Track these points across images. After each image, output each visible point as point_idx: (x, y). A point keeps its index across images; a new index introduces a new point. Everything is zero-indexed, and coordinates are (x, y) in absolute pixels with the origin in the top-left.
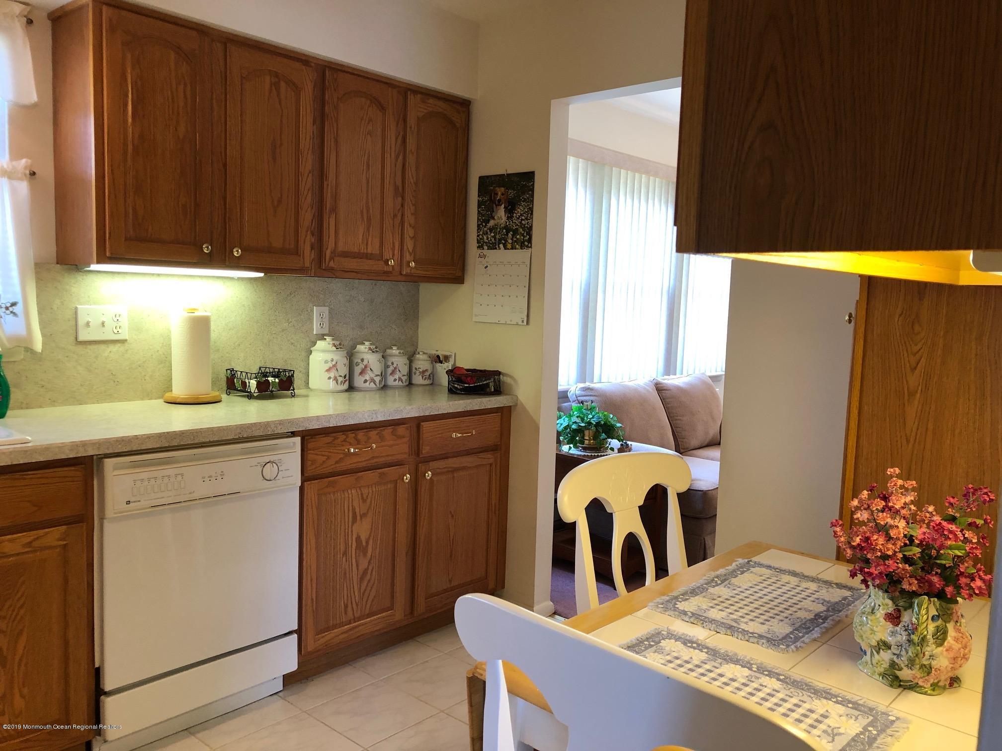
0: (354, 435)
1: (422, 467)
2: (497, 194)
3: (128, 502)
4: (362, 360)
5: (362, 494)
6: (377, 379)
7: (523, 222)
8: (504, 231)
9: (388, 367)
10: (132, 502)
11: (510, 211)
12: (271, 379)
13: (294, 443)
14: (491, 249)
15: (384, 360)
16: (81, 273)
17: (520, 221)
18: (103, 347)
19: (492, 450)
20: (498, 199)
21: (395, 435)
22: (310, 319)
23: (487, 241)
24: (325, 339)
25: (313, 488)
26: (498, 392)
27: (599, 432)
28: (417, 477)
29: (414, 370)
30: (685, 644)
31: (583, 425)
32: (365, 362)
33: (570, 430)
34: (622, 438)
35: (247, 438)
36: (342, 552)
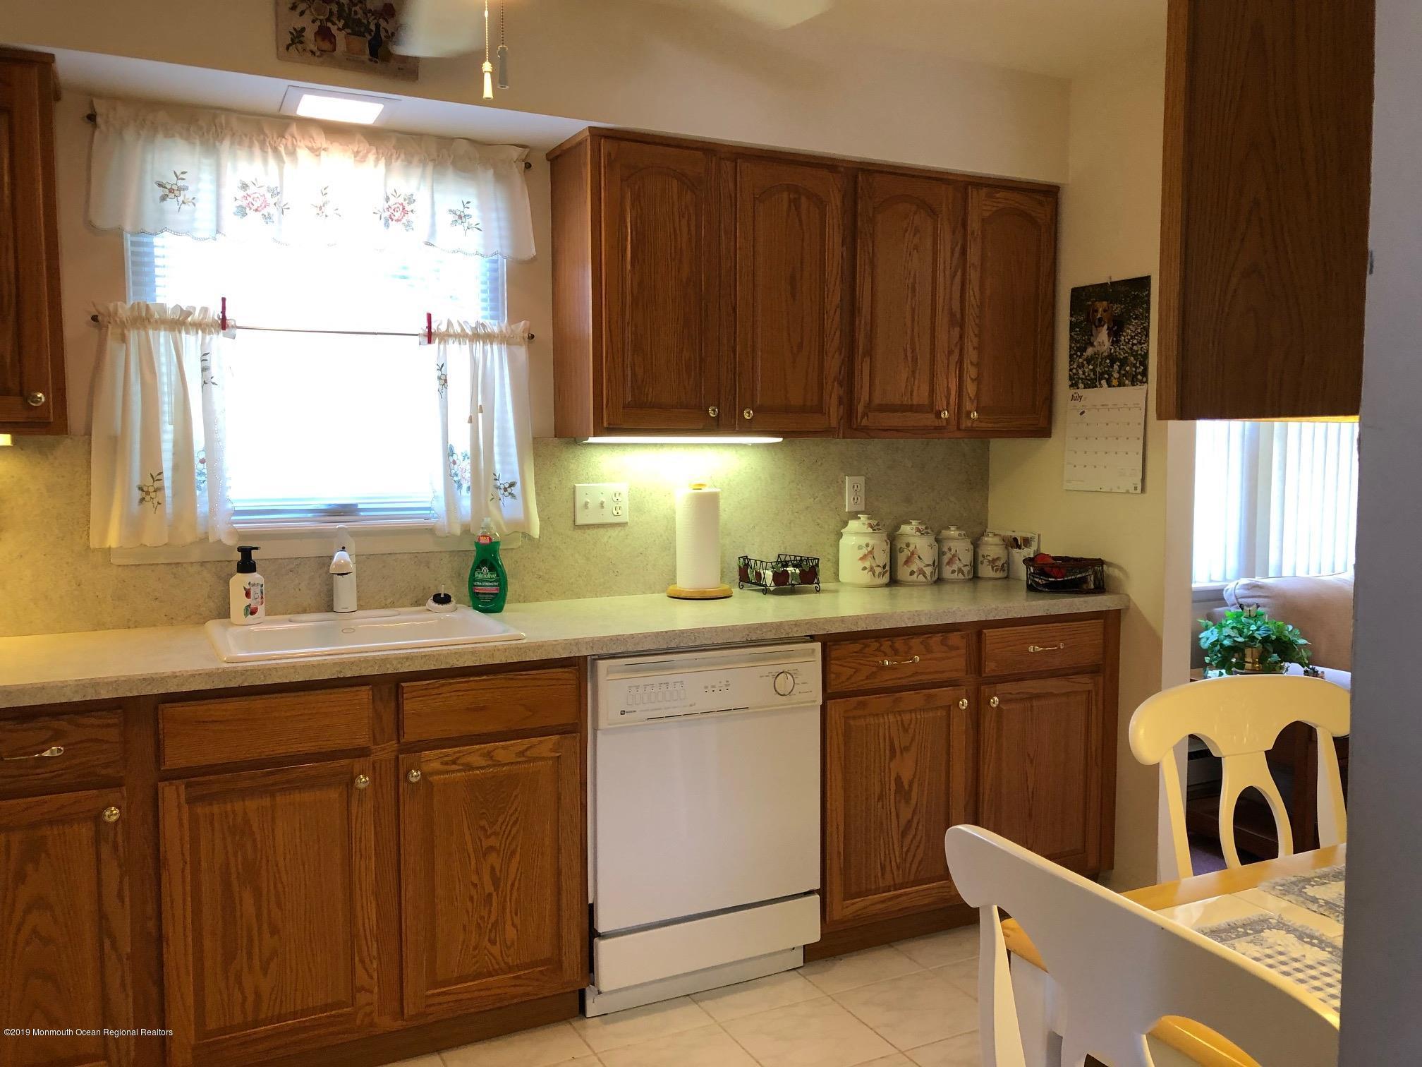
0: (890, 643)
1: (985, 689)
2: (1097, 311)
3: (623, 713)
4: (908, 545)
5: (902, 721)
6: (928, 570)
7: (1135, 348)
8: (1108, 361)
9: (944, 553)
10: (627, 712)
11: (1115, 334)
12: (790, 569)
13: (813, 650)
14: (1089, 388)
15: (937, 545)
16: (579, 447)
17: (1130, 345)
18: (602, 531)
19: (1092, 672)
20: (1098, 317)
21: (947, 646)
22: (841, 493)
23: (1084, 377)
24: (860, 518)
25: (836, 708)
26: (1100, 588)
27: (1268, 650)
28: (978, 703)
29: (981, 559)
30: (1300, 938)
31: (1240, 640)
32: (912, 548)
33: (1221, 648)
34: (1307, 662)
35: (758, 641)
36: (876, 795)
